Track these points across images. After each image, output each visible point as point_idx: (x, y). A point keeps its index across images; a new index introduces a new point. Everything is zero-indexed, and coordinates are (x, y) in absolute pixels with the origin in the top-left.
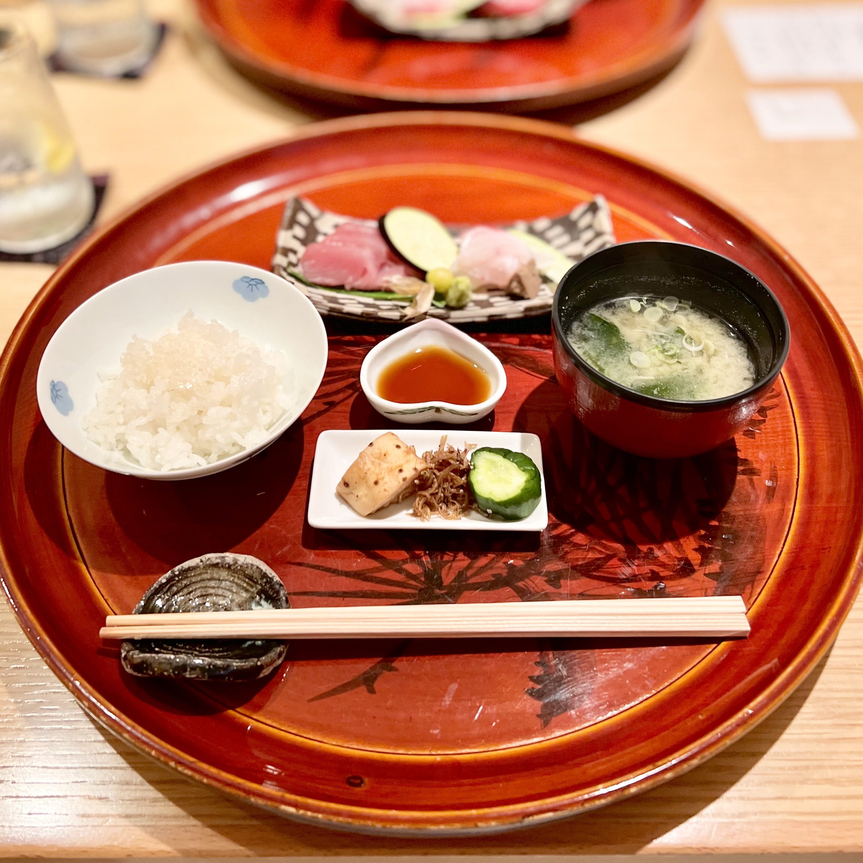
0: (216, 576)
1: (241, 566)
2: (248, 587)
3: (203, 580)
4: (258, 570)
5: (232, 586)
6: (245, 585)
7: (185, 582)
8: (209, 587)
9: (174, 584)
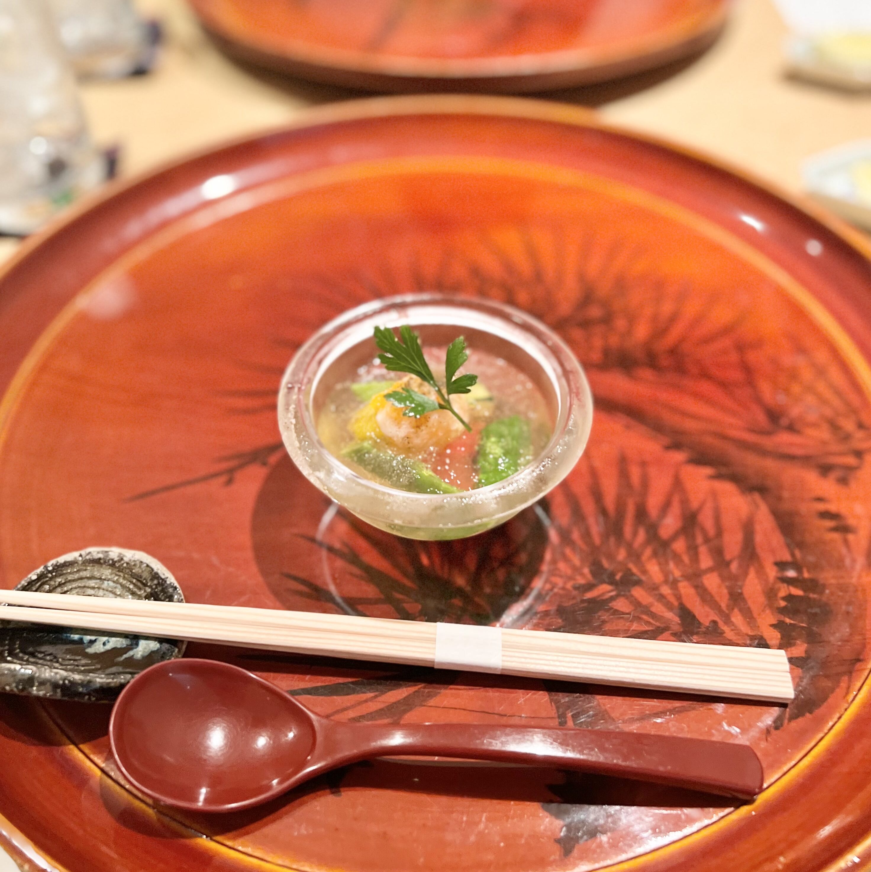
0: (97, 574)
1: (127, 563)
2: (135, 590)
3: (81, 579)
4: (149, 569)
5: (116, 588)
6: (131, 586)
7: (59, 580)
8: (88, 587)
9: (47, 581)
